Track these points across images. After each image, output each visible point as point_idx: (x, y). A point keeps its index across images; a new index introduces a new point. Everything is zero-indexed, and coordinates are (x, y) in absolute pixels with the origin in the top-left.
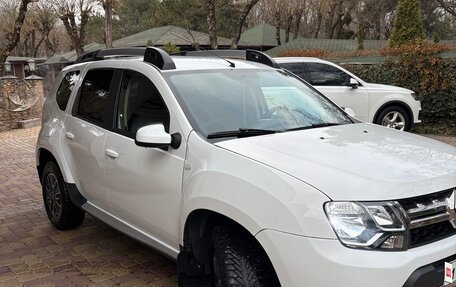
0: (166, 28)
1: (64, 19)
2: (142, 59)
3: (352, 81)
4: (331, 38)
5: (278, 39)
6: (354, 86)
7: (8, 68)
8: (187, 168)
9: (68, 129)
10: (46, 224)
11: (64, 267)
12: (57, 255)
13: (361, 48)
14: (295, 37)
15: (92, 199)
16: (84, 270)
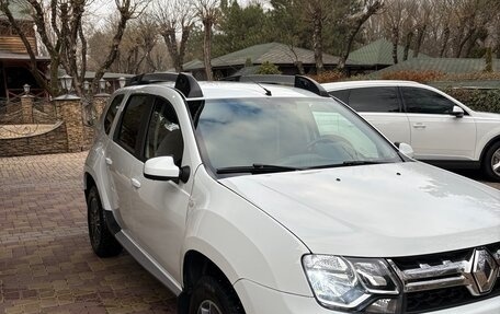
0: (269, 45)
1: (166, 36)
2: (174, 85)
3: (456, 109)
4: (458, 57)
5: (395, 58)
6: (458, 115)
7: (103, 86)
8: (191, 205)
9: (108, 154)
10: (88, 249)
11: (87, 296)
12: (87, 283)
13: (489, 69)
14: (416, 56)
15: (125, 228)
16: (105, 301)
